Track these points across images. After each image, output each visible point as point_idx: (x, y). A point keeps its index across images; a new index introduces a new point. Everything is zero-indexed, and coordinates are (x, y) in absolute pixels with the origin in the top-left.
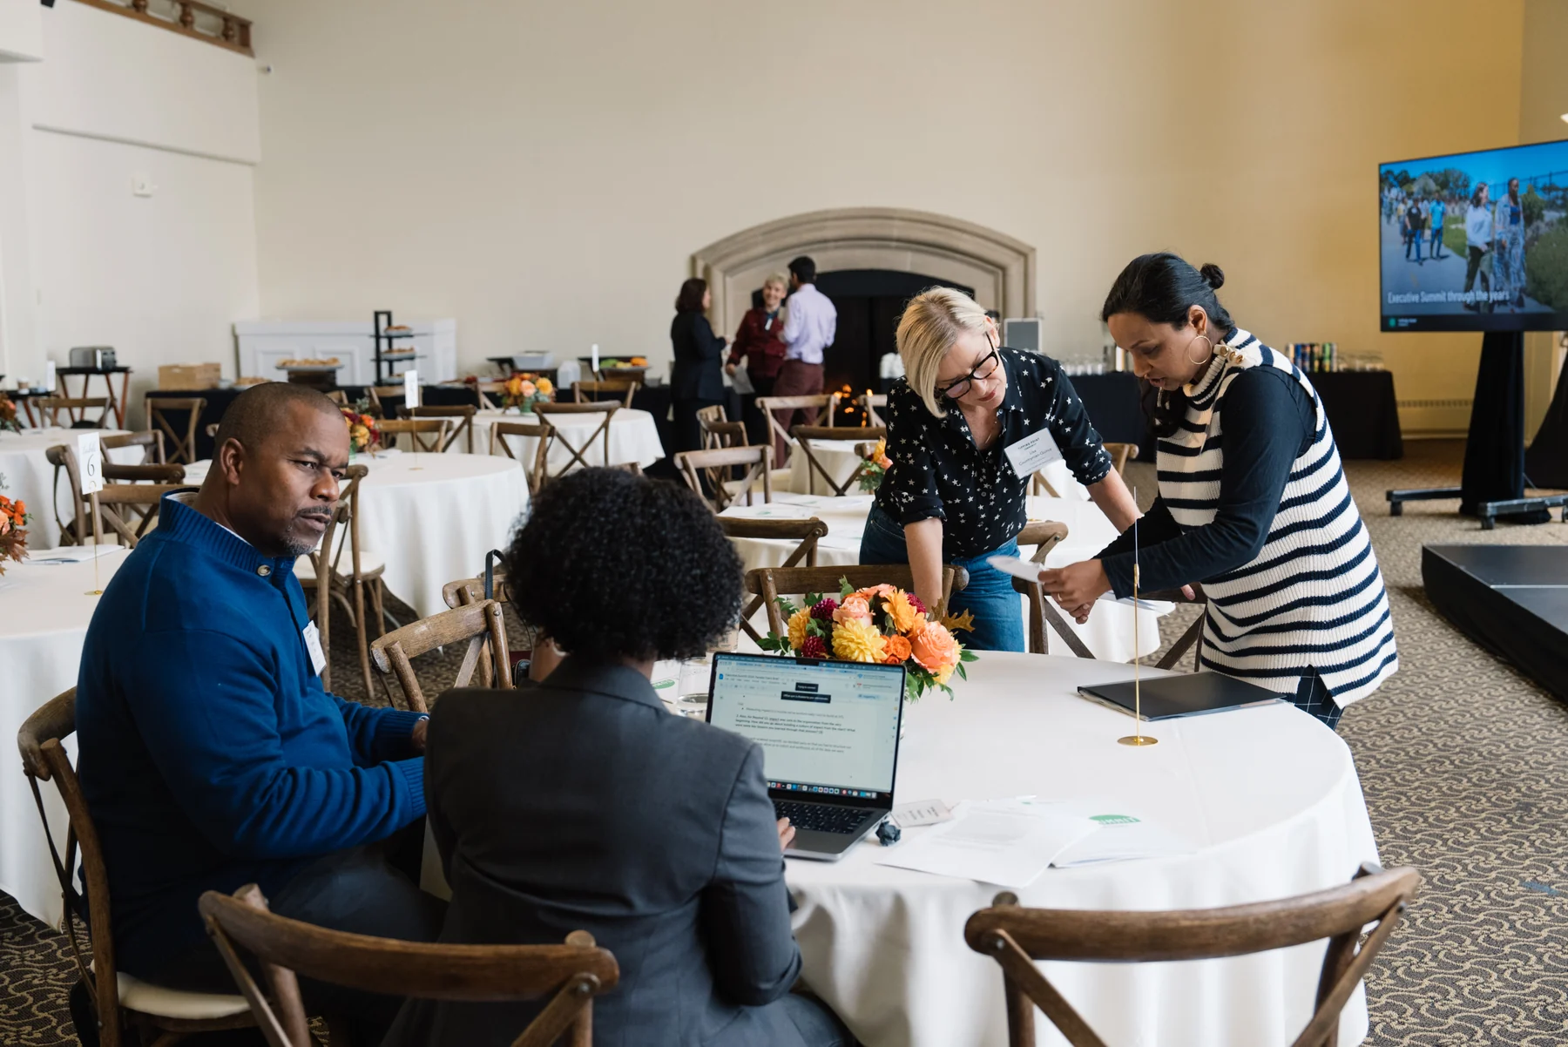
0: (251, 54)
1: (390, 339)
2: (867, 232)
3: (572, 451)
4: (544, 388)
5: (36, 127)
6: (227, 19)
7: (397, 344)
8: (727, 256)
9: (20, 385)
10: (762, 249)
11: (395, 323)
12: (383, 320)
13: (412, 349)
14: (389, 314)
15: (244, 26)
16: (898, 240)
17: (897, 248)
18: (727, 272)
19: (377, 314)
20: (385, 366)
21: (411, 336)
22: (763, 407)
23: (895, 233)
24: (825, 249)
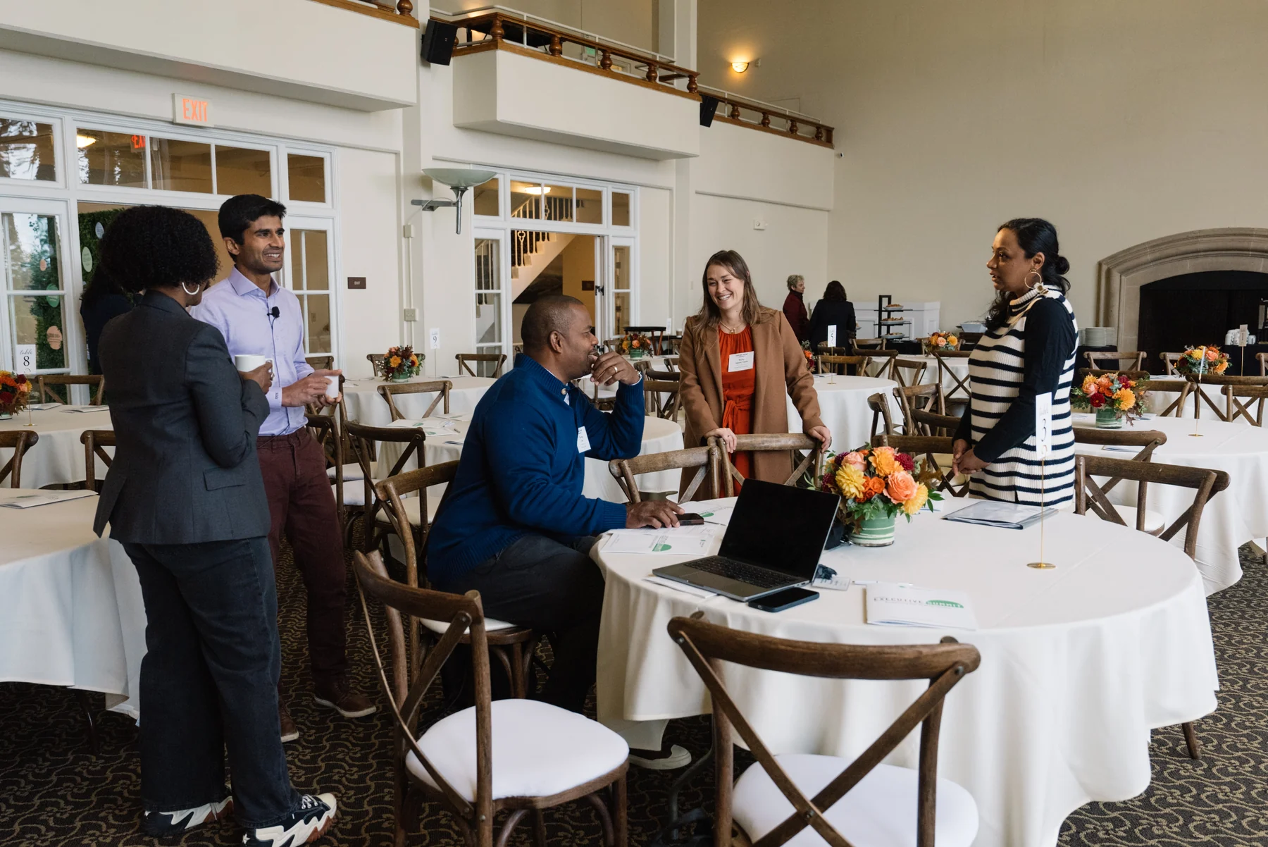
0: (832, 147)
1: (889, 312)
2: (1230, 245)
3: (957, 381)
4: (952, 342)
5: (697, 193)
6: (819, 127)
7: (893, 315)
8: (1125, 261)
9: (677, 333)
10: (1149, 257)
11: (893, 303)
12: (885, 301)
13: (901, 318)
14: (889, 298)
15: (829, 131)
16: (1252, 250)
17: (1253, 256)
18: (1122, 273)
19: (881, 297)
20: (884, 329)
21: (902, 311)
22: (1089, 357)
23: (1252, 245)
24: (1197, 257)
